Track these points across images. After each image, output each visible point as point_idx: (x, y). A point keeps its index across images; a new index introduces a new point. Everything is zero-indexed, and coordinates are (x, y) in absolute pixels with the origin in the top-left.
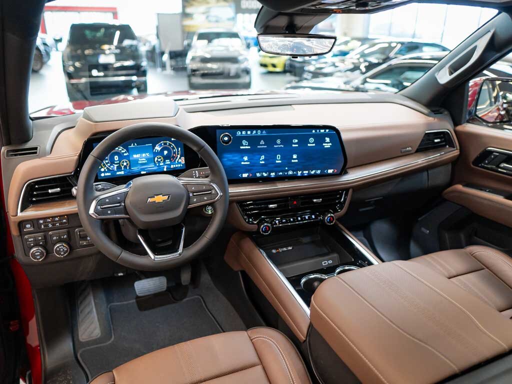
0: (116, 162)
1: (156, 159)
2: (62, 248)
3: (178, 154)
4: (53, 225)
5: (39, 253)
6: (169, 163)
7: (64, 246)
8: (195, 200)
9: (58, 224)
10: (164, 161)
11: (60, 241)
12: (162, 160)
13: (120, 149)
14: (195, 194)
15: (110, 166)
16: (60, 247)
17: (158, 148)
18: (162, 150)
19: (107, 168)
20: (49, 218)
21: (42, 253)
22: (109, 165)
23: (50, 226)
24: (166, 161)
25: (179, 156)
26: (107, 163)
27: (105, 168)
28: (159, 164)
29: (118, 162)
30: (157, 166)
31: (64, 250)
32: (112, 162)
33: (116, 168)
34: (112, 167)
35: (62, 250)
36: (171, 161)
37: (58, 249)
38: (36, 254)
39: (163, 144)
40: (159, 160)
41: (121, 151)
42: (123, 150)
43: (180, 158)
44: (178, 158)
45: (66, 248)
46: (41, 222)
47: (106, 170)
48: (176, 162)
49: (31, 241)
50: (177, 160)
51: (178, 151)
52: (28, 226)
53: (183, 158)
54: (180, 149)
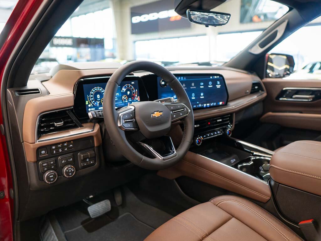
0: (98, 100)
1: (123, 97)
2: (70, 169)
3: (136, 94)
4: (63, 150)
5: (52, 176)
6: (131, 100)
7: (72, 168)
8: (175, 116)
9: (66, 149)
10: (128, 100)
11: (67, 163)
12: (126, 99)
13: (101, 90)
14: (173, 112)
15: (94, 103)
16: (69, 169)
17: (124, 89)
18: (127, 91)
19: (93, 104)
20: (59, 144)
21: (55, 176)
22: (94, 101)
23: (60, 150)
24: (129, 99)
25: (136, 96)
26: (92, 100)
27: (91, 104)
28: (125, 101)
29: (100, 99)
30: (124, 103)
31: (71, 170)
32: (96, 100)
33: (98, 104)
34: (96, 103)
35: (70, 171)
36: (132, 99)
37: (67, 171)
38: (50, 177)
39: (127, 87)
40: (125, 98)
41: (101, 91)
42: (102, 90)
43: (137, 97)
44: (136, 97)
45: (73, 169)
46: (54, 147)
47: (92, 106)
48: (135, 100)
49: (45, 166)
50: (135, 98)
51: (136, 92)
52: (43, 152)
53: (139, 97)
54: (136, 90)
